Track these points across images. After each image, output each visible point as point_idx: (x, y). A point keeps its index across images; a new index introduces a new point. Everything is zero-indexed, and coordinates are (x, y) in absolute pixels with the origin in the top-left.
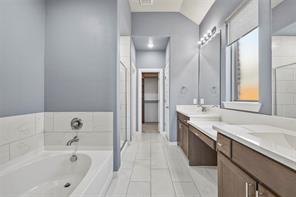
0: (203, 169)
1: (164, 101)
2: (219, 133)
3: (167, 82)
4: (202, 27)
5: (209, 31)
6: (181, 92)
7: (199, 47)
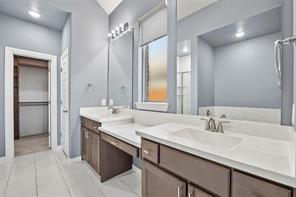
0: (116, 180)
1: (59, 102)
2: (143, 139)
3: (65, 75)
4: (112, 18)
5: (122, 26)
6: (87, 91)
7: (109, 40)
